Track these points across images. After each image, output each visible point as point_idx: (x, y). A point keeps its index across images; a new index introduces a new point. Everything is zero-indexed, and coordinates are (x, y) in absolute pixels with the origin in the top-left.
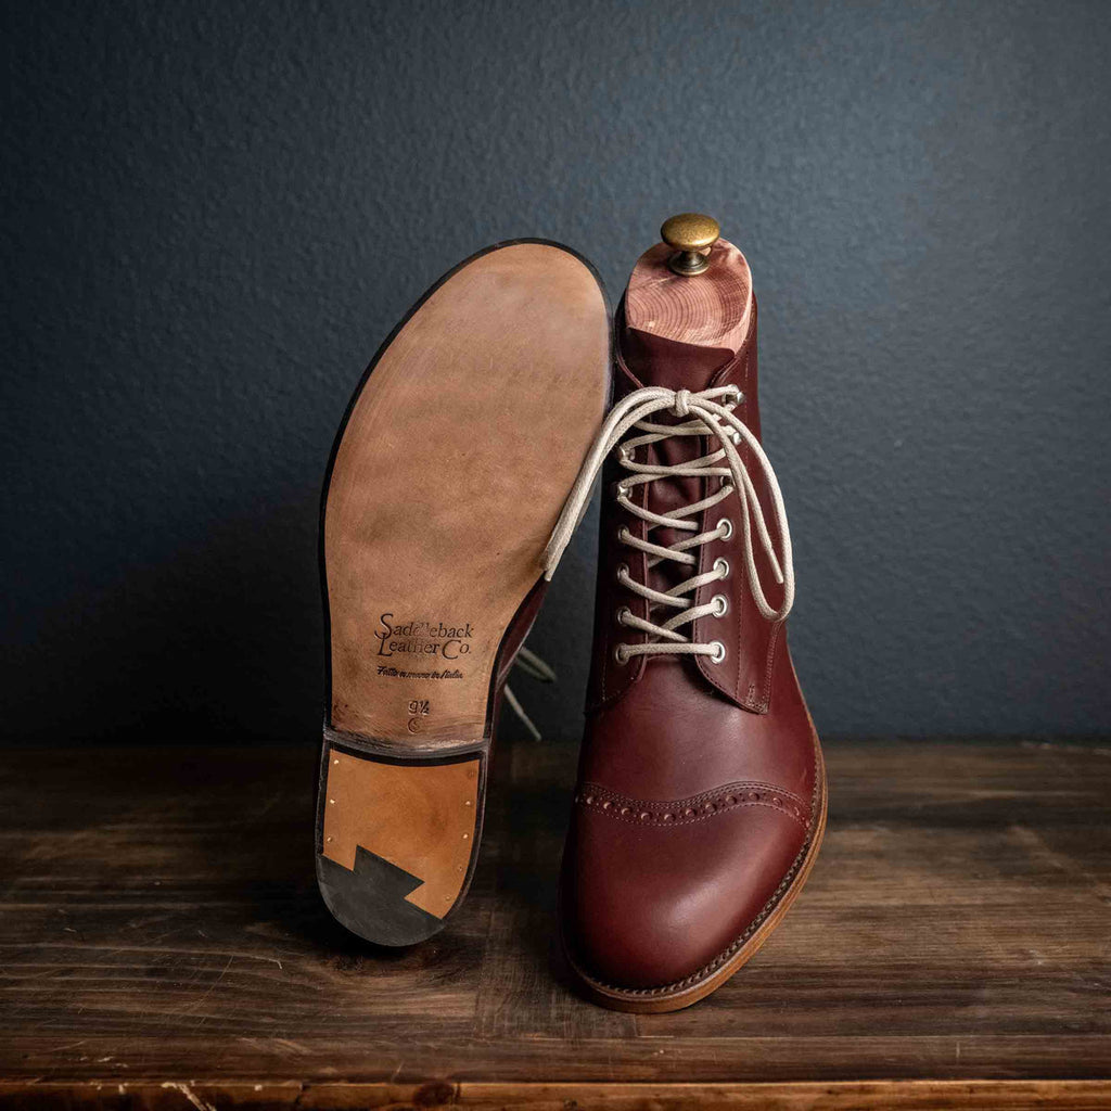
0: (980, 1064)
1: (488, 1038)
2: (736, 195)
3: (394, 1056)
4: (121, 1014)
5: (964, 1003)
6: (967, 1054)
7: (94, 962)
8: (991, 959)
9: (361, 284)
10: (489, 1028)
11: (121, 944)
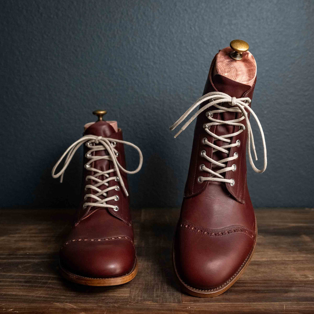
0: (292, 311)
1: (134, 303)
2: (213, 33)
3: (103, 309)
4: (16, 295)
5: (286, 292)
6: (287, 308)
7: (8, 279)
8: (295, 278)
9: (93, 61)
10: (134, 299)
11: (16, 273)
